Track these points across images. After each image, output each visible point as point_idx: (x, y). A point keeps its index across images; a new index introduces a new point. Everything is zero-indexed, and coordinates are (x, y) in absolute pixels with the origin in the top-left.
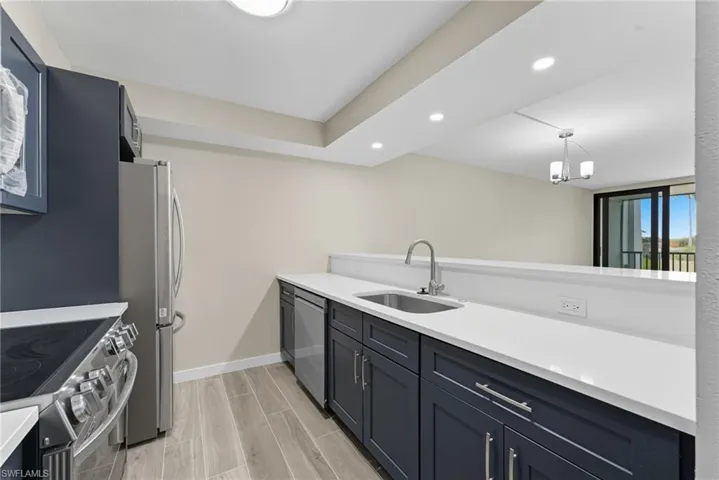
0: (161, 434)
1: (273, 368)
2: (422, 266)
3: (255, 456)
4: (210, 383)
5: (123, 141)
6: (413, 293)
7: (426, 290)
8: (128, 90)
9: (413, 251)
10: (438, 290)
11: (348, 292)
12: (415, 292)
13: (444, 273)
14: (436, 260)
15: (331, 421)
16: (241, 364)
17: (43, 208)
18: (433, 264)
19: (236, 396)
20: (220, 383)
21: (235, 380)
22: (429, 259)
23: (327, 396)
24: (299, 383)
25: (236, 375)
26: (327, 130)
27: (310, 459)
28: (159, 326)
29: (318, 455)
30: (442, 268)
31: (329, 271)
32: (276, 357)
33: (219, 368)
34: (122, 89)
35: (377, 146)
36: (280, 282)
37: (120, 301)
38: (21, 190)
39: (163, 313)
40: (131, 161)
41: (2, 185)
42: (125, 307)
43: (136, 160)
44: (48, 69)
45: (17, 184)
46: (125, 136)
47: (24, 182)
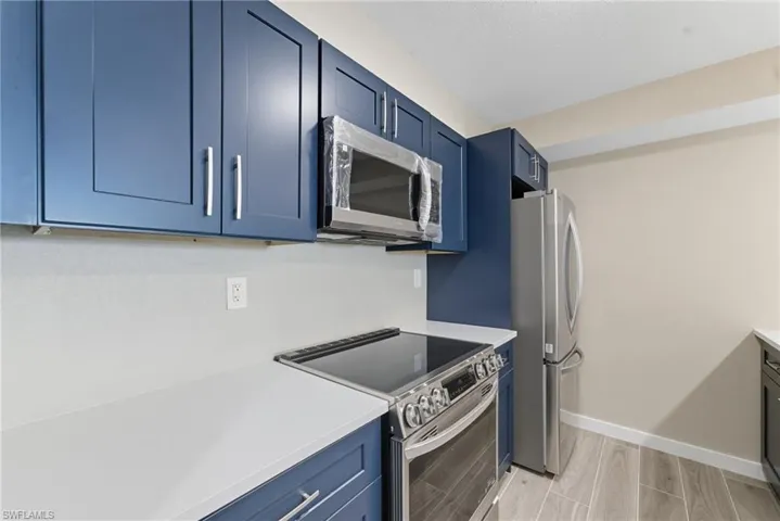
0: (550, 475)
4: (622, 448)
5: (516, 179)
16: (676, 448)
17: (463, 247)
19: (651, 487)
20: (635, 458)
21: (660, 467)
25: (662, 458)
28: (546, 361)
33: (639, 436)
34: (512, 132)
37: (512, 329)
38: (439, 240)
39: (549, 348)
40: (522, 196)
41: (425, 238)
42: (514, 334)
43: (526, 195)
44: (468, 140)
45: (436, 236)
46: (517, 174)
47: (441, 233)
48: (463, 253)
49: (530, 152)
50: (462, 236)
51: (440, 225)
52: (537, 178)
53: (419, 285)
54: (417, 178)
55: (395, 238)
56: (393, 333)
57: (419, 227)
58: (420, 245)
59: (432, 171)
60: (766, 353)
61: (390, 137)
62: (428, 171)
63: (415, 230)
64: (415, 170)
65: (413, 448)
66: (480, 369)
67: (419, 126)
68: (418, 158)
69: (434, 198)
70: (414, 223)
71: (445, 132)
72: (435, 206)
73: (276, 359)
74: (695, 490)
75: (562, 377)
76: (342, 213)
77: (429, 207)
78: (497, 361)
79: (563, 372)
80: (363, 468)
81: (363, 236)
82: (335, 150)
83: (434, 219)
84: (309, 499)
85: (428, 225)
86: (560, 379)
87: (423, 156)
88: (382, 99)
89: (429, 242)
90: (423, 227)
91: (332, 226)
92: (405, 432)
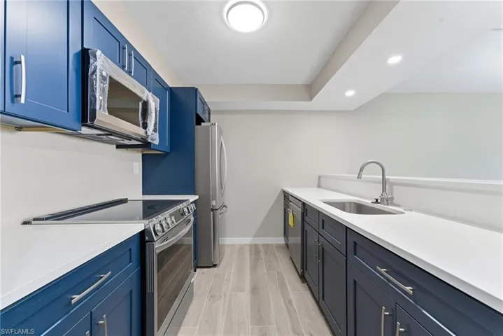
0: (215, 266)
1: (278, 246)
2: (374, 182)
3: (255, 290)
4: (242, 247)
5: (197, 115)
6: (368, 202)
7: (379, 201)
8: (199, 89)
9: (364, 170)
10: (389, 201)
11: (316, 198)
12: (370, 202)
13: (395, 187)
14: (387, 177)
15: (305, 285)
16: (261, 241)
17: (168, 150)
18: (384, 182)
19: (253, 257)
20: (247, 248)
21: (255, 249)
22: (381, 177)
23: (302, 268)
24: (291, 258)
25: (256, 246)
26: (311, 89)
27: (285, 302)
28: (212, 210)
29: (290, 302)
30: (393, 184)
31: (319, 186)
32: (281, 240)
33: (247, 240)
34: (197, 89)
35: (350, 93)
36: (284, 192)
37: (195, 194)
38: (157, 142)
39: (214, 203)
40: (200, 124)
41: (149, 141)
42: (197, 197)
43: (203, 124)
44: (171, 88)
45: (155, 140)
46: (198, 112)
47: (158, 139)
48: (168, 153)
49: (204, 103)
50: (167, 143)
51: (157, 134)
52: (207, 116)
53: (137, 173)
54: (146, 104)
55: (129, 138)
56: (124, 201)
57: (146, 133)
58: (145, 144)
59: (154, 102)
60: (285, 196)
61: (129, 74)
63: (144, 135)
64: (145, 99)
65: (159, 246)
66: (186, 210)
68: (147, 92)
69: (156, 118)
70: (144, 130)
71: (159, 80)
72: (155, 122)
74: (266, 253)
76: (103, 116)
77: (153, 122)
78: (193, 206)
79: (220, 214)
80: (130, 262)
81: (108, 134)
82: (97, 73)
83: (155, 130)
84: (106, 276)
85: (152, 133)
86: (219, 217)
87: (150, 91)
88: (124, 48)
89: (150, 143)
90: (149, 133)
91: (96, 123)
92: (155, 238)
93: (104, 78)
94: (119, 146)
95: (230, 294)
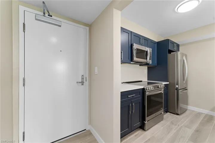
0: (178, 114)
3: (198, 131)
8: (170, 39)
28: (176, 89)
34: (168, 40)
37: (168, 82)
38: (151, 63)
39: (177, 86)
40: (171, 53)
41: (148, 63)
42: (168, 83)
43: (172, 53)
44: (157, 42)
46: (169, 49)
47: (151, 62)
48: (156, 66)
49: (173, 43)
50: (156, 62)
51: (151, 60)
52: (175, 49)
54: (147, 52)
55: (142, 63)
56: (141, 81)
57: (147, 61)
58: (147, 64)
59: (150, 50)
61: (142, 45)
62: (149, 50)
64: (146, 50)
65: (147, 93)
66: (159, 86)
67: (147, 41)
68: (147, 48)
69: (150, 55)
70: (146, 60)
71: (152, 41)
72: (150, 57)
73: (122, 83)
75: (181, 93)
76: (135, 59)
77: (149, 57)
80: (140, 95)
81: (137, 63)
82: (134, 49)
83: (150, 59)
85: (149, 60)
87: (148, 47)
88: (140, 38)
89: (149, 64)
90: (148, 61)
91: (134, 61)
92: (146, 91)
93: (135, 49)
94: (140, 65)
95: (182, 127)
